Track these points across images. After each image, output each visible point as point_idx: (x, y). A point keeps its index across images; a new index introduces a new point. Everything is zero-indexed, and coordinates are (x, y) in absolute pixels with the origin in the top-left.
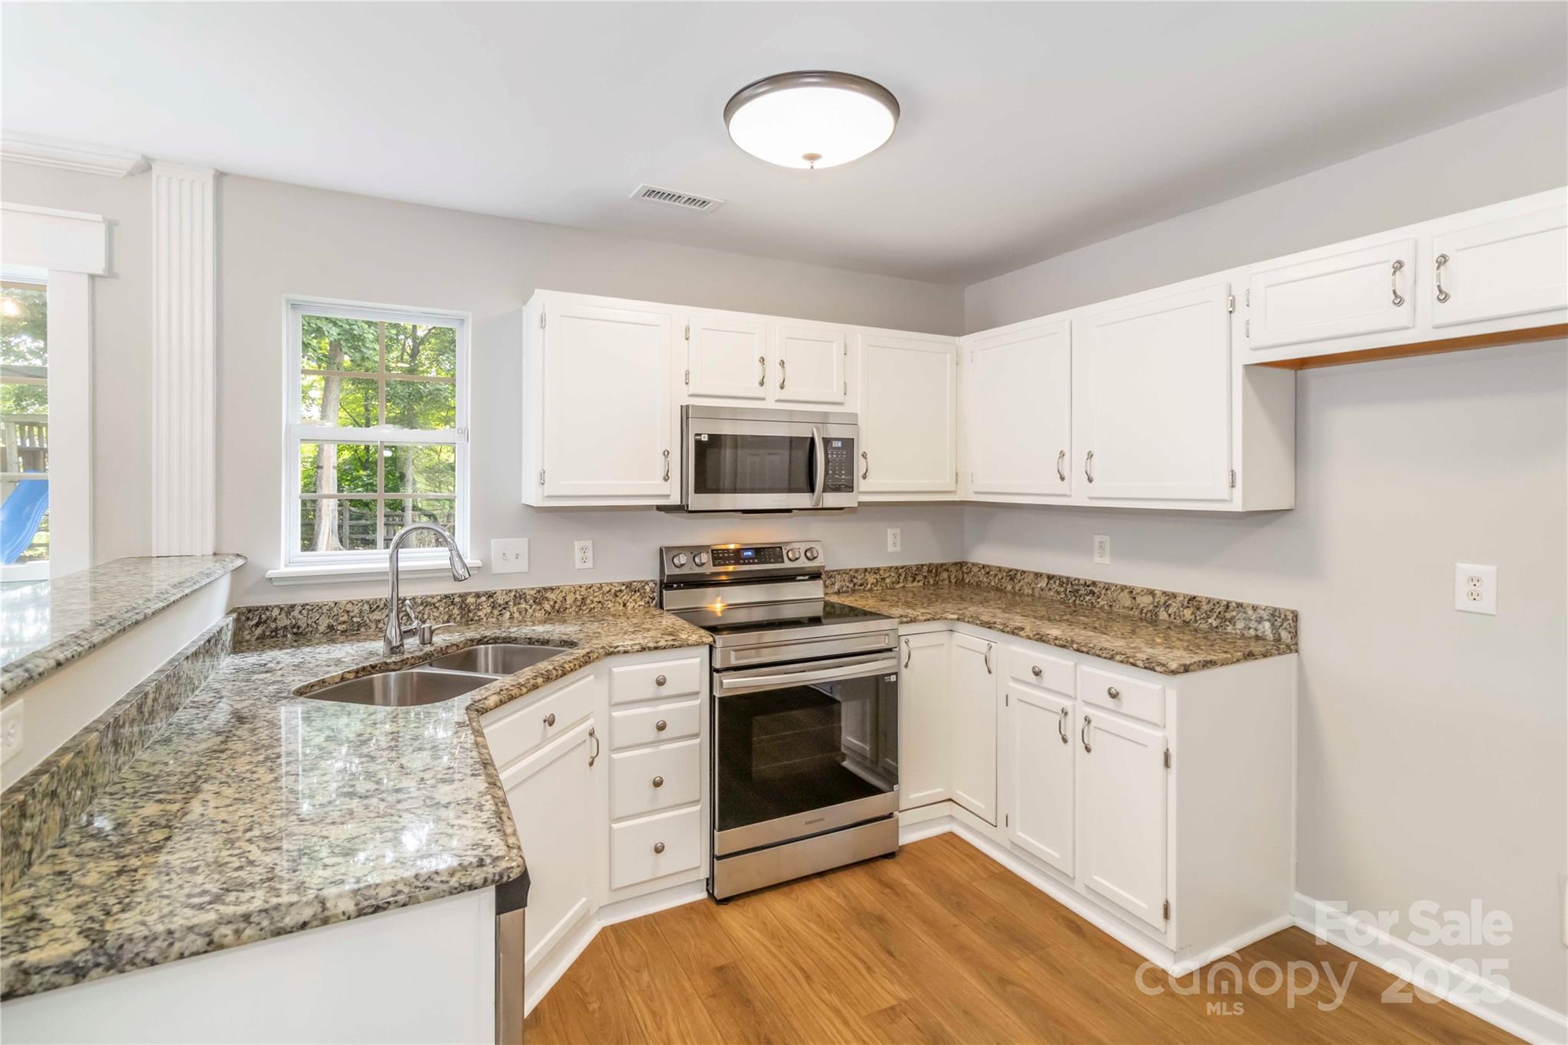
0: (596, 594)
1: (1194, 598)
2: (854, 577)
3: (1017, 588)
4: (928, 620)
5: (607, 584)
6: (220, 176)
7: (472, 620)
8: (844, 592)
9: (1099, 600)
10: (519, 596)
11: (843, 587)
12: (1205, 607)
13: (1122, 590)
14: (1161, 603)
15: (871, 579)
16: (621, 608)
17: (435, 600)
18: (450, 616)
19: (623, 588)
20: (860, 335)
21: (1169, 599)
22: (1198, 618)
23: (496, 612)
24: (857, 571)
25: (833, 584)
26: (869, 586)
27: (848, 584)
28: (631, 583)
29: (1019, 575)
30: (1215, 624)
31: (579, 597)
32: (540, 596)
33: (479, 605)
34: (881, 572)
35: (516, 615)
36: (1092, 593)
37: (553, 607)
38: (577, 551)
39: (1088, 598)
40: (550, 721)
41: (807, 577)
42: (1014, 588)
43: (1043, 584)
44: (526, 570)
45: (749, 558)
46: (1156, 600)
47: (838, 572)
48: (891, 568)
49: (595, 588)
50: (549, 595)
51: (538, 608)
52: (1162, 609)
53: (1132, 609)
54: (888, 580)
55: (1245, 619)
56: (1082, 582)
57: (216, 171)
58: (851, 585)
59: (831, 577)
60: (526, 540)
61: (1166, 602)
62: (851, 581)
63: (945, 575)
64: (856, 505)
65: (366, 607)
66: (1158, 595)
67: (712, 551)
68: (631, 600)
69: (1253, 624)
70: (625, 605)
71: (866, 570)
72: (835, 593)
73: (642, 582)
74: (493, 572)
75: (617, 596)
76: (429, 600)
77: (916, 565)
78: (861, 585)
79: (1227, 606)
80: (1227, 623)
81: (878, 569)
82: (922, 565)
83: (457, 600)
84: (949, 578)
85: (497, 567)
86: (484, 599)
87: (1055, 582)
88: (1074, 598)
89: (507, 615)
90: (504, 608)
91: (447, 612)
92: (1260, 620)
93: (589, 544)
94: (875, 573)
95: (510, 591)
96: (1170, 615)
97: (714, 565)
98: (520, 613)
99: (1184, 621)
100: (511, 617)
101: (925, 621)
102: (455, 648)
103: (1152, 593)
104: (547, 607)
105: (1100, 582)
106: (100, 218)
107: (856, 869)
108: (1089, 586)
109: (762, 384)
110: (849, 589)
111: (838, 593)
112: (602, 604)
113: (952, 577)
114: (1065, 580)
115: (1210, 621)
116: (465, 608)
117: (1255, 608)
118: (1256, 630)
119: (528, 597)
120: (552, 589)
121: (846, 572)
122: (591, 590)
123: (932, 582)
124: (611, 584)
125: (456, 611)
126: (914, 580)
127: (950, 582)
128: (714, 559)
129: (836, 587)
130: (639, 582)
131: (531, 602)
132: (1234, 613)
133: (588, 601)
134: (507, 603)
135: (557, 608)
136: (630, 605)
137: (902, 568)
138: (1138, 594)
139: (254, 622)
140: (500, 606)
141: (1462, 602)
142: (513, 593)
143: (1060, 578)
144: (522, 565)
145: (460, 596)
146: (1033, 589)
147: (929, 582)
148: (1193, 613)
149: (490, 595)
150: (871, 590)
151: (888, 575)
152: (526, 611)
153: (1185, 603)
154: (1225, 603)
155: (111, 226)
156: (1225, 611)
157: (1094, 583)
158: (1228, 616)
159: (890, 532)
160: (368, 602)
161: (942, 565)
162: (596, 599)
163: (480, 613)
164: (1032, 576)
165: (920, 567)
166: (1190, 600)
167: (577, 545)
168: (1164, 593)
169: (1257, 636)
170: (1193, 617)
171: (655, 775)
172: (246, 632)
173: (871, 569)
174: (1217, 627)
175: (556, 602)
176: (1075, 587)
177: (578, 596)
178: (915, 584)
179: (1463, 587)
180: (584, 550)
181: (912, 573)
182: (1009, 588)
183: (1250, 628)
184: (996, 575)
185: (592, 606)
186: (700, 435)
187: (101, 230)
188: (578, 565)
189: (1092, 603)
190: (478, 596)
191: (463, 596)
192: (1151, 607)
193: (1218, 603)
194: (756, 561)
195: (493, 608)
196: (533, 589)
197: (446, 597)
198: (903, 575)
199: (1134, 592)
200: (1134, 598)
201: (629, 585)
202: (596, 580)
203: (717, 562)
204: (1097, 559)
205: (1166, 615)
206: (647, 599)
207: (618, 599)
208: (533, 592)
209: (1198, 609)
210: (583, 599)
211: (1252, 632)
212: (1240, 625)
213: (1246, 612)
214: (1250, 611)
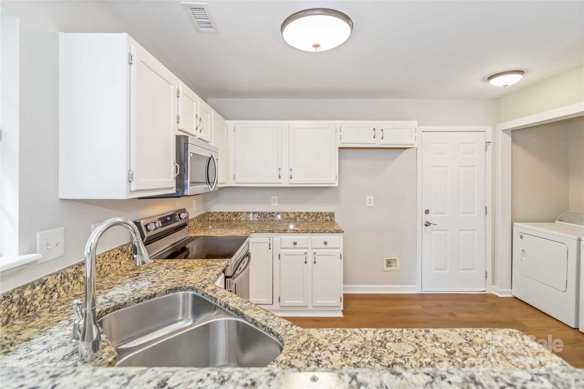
0: (107, 260)
1: (308, 212)
3: (238, 219)
5: (112, 251)
9: (275, 218)
10: (64, 277)
12: (311, 215)
13: (284, 214)
14: (297, 215)
15: (192, 224)
19: (119, 251)
21: (300, 214)
22: (309, 218)
23: (48, 297)
28: (122, 247)
29: (239, 213)
30: (314, 219)
32: (77, 272)
33: (34, 294)
35: (62, 293)
36: (272, 216)
39: (270, 218)
42: (236, 219)
43: (251, 215)
44: (65, 253)
45: (169, 221)
46: (296, 215)
49: (106, 256)
50: (81, 269)
51: (76, 282)
52: (298, 217)
53: (288, 219)
55: (323, 216)
56: (268, 213)
60: (63, 228)
61: (299, 215)
66: (296, 213)
68: (122, 259)
69: (325, 217)
70: (120, 263)
73: (127, 245)
75: (116, 258)
78: (190, 227)
79: (318, 214)
80: (318, 218)
81: (193, 219)
86: (38, 288)
87: (256, 214)
88: (265, 219)
92: (327, 216)
95: (57, 274)
96: (300, 219)
97: (162, 227)
99: (305, 220)
103: (294, 213)
105: (275, 212)
108: (271, 214)
112: (110, 266)
114: (261, 213)
115: (313, 218)
117: (325, 213)
118: (325, 218)
119: (70, 275)
124: (114, 251)
128: (163, 223)
131: (72, 278)
132: (320, 215)
133: (104, 267)
134: (55, 285)
137: (198, 217)
138: (289, 214)
140: (50, 290)
141: (368, 205)
142: (60, 275)
143: (259, 213)
144: (61, 250)
146: (246, 218)
148: (307, 217)
149: (43, 283)
151: (196, 221)
152: (69, 287)
153: (305, 214)
154: (317, 213)
156: (317, 215)
157: (273, 213)
158: (318, 216)
159: (194, 202)
161: (205, 214)
162: (107, 264)
164: (245, 214)
165: (201, 216)
166: (307, 213)
168: (298, 213)
169: (326, 220)
170: (308, 218)
174: (315, 220)
176: (265, 215)
179: (368, 201)
181: (200, 219)
182: (234, 219)
183: (324, 218)
184: (227, 215)
189: (272, 219)
190: (32, 287)
192: (294, 217)
193: (315, 213)
194: (172, 222)
195: (46, 293)
199: (288, 214)
200: (288, 215)
201: (122, 249)
202: (106, 250)
204: (273, 204)
205: (299, 219)
207: (117, 260)
208: (72, 271)
209: (309, 215)
210: (101, 266)
211: (324, 219)
212: (321, 218)
213: (323, 214)
214: (324, 214)
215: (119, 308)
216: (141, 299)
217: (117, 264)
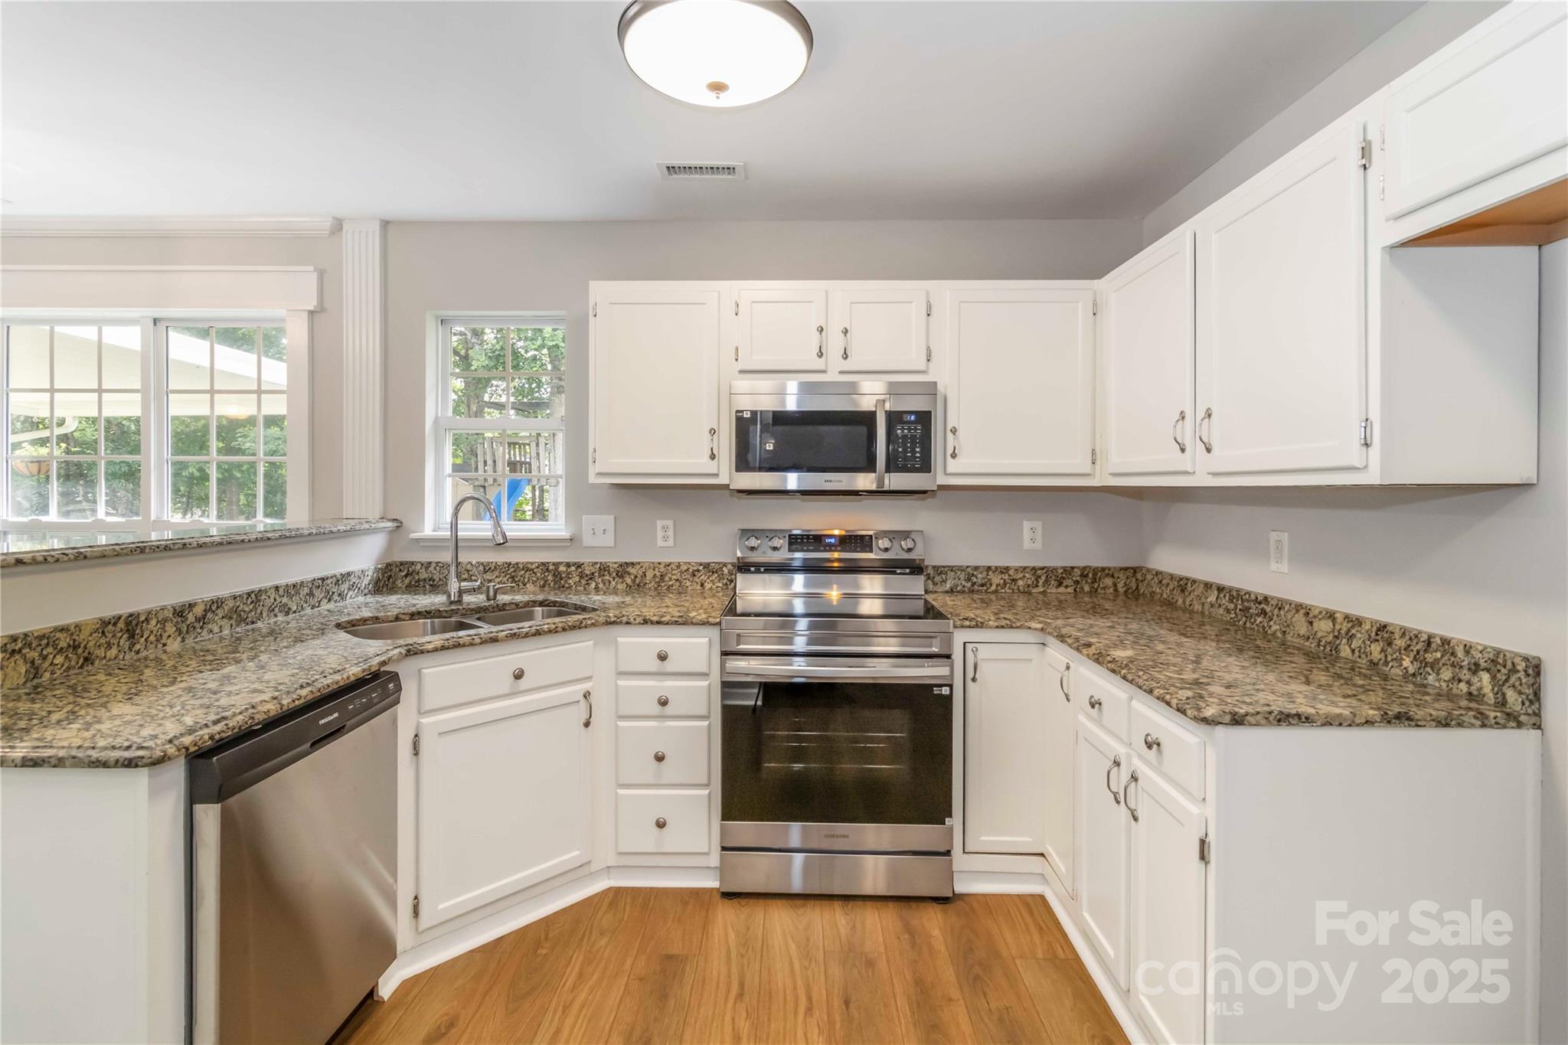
0: (674, 572)
1: (1385, 627)
2: (973, 575)
3: (1188, 603)
4: (1003, 627)
5: (685, 563)
6: (385, 224)
7: (563, 587)
8: (958, 592)
9: (1271, 623)
10: (604, 569)
11: (957, 586)
12: (1400, 643)
13: (1297, 611)
14: (1343, 632)
15: (996, 579)
16: (699, 587)
17: (533, 566)
18: (546, 581)
19: (701, 568)
20: (947, 292)
21: (1353, 627)
22: (1389, 658)
23: (584, 582)
24: (976, 568)
25: (944, 581)
26: (993, 588)
27: (963, 583)
28: (709, 564)
29: (1189, 585)
30: (1411, 670)
31: (658, 574)
32: (622, 570)
33: (569, 573)
34: (1011, 572)
35: (601, 586)
36: (1264, 613)
37: (634, 581)
38: (659, 528)
39: (1259, 620)
40: (519, 676)
41: (908, 571)
42: (1184, 602)
43: (1212, 598)
44: (613, 545)
45: (830, 545)
46: (1337, 627)
47: (952, 568)
48: (1025, 568)
49: (672, 565)
50: (630, 569)
51: (620, 580)
52: (1344, 641)
53: (1308, 638)
54: (1020, 583)
55: (1453, 665)
56: (1253, 597)
57: (382, 221)
58: (969, 585)
59: (941, 573)
60: (612, 517)
61: (1349, 631)
62: (969, 580)
63: (1108, 581)
64: (935, 489)
65: (481, 568)
66: (1339, 621)
67: (790, 536)
68: (708, 581)
69: (1465, 675)
70: (702, 585)
71: (989, 568)
72: (947, 592)
73: (719, 563)
74: (584, 545)
75: (694, 575)
76: (529, 565)
77: (1062, 568)
78: (982, 585)
79: (1429, 643)
80: (1428, 669)
81: (1007, 569)
82: (1073, 568)
83: (551, 567)
84: (1115, 585)
85: (588, 540)
86: (573, 568)
87: (1225, 596)
88: (1244, 619)
89: (593, 585)
90: (591, 579)
91: (543, 578)
92: (1475, 669)
93: (670, 523)
94: (1002, 573)
95: (596, 563)
96: (1353, 651)
97: (790, 550)
98: (604, 584)
99: (1371, 661)
100: (597, 588)
101: (997, 627)
102: (514, 606)
103: (1331, 616)
104: (629, 581)
105: (1272, 599)
106: (311, 268)
107: (891, 905)
108: (1260, 603)
109: (820, 355)
110: (966, 589)
111: (951, 591)
112: (680, 582)
113: (1120, 585)
114: (1235, 594)
115: (1405, 664)
116: (557, 575)
117: (1468, 649)
118: (1469, 683)
119: (611, 570)
120: (633, 564)
121: (961, 569)
122: (670, 568)
123: (1087, 588)
124: (689, 564)
125: (550, 578)
126: (1060, 584)
127: (1116, 590)
128: (790, 544)
129: (948, 586)
130: (716, 563)
131: (614, 574)
132: (1439, 655)
133: (667, 579)
134: (593, 574)
135: (637, 582)
136: (708, 586)
137: (1043, 569)
138: (1315, 617)
139: (404, 573)
140: (587, 576)
142: (599, 565)
143: (1231, 590)
144: (608, 540)
145: (554, 564)
146: (1203, 604)
147: (1082, 588)
148: (1383, 650)
149: (579, 566)
150: (996, 592)
151: (1021, 575)
152: (610, 582)
153: (1373, 634)
154: (1424, 637)
155: (321, 274)
156: (1426, 651)
157: (1266, 599)
158: (1429, 657)
159: (1027, 525)
160: (482, 564)
161: (1103, 569)
162: (674, 577)
163: (570, 581)
164: (1202, 586)
165: (1069, 571)
166: (1379, 630)
167: (660, 523)
168: (1347, 617)
169: (1470, 694)
170: (1382, 656)
171: (661, 749)
172: (399, 581)
173: (996, 568)
174: (1414, 675)
175: (636, 577)
176: (1246, 604)
177: (656, 572)
178: (1062, 590)
180: (665, 528)
181: (1059, 576)
182: (1180, 602)
183: (1460, 681)
184: (1168, 584)
185: (670, 583)
186: (742, 411)
187: (314, 277)
188: (660, 543)
189: (1264, 627)
190: (568, 565)
191: (557, 565)
192: (1330, 638)
193: (1416, 636)
194: (839, 548)
195: (581, 577)
196: (616, 563)
197: (543, 564)
198: (1043, 578)
199: (1311, 615)
200: (1311, 623)
201: (707, 566)
202: (675, 559)
203: (794, 547)
204: (1274, 566)
205: (1348, 650)
206: (725, 581)
207: (696, 579)
208: (616, 566)
209: (1390, 644)
210: (661, 576)
211: (1463, 686)
212: (1447, 674)
213: (1453, 654)
214: (1460, 653)
215: (563, 607)
216: (577, 606)
217: (695, 584)
